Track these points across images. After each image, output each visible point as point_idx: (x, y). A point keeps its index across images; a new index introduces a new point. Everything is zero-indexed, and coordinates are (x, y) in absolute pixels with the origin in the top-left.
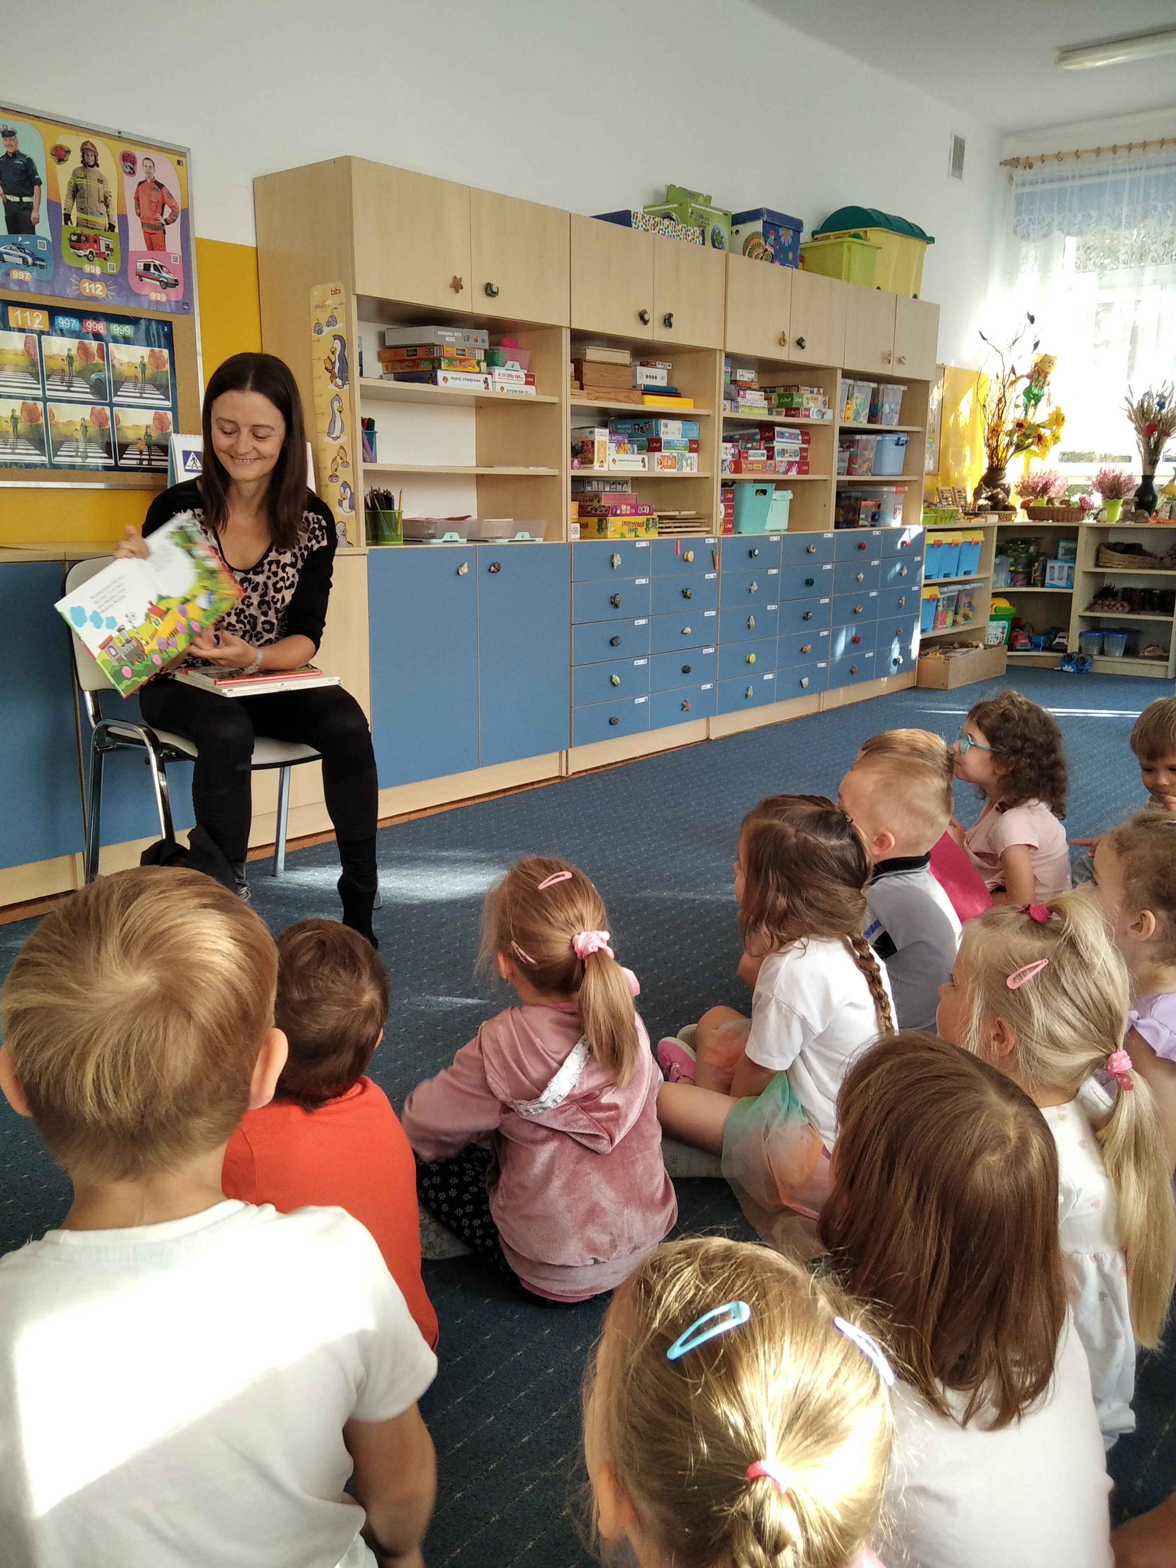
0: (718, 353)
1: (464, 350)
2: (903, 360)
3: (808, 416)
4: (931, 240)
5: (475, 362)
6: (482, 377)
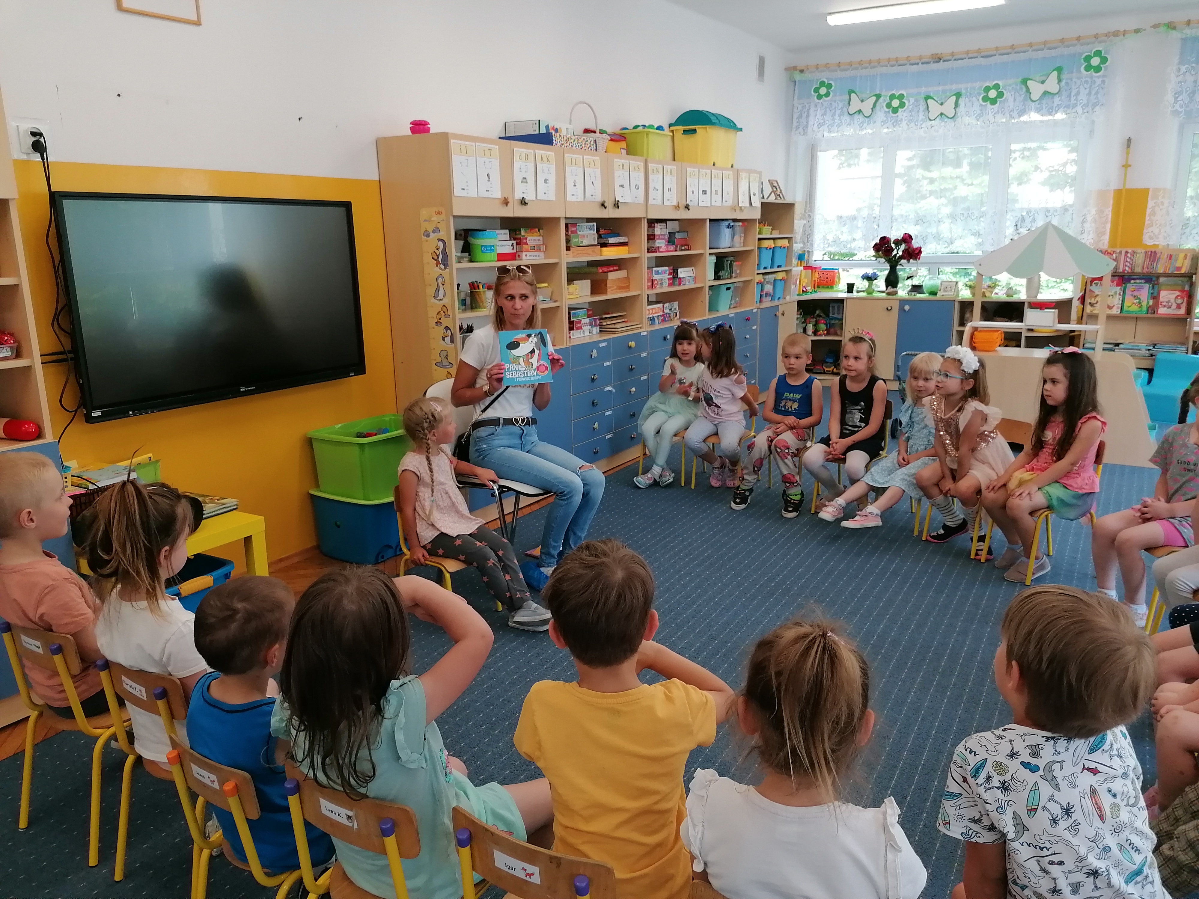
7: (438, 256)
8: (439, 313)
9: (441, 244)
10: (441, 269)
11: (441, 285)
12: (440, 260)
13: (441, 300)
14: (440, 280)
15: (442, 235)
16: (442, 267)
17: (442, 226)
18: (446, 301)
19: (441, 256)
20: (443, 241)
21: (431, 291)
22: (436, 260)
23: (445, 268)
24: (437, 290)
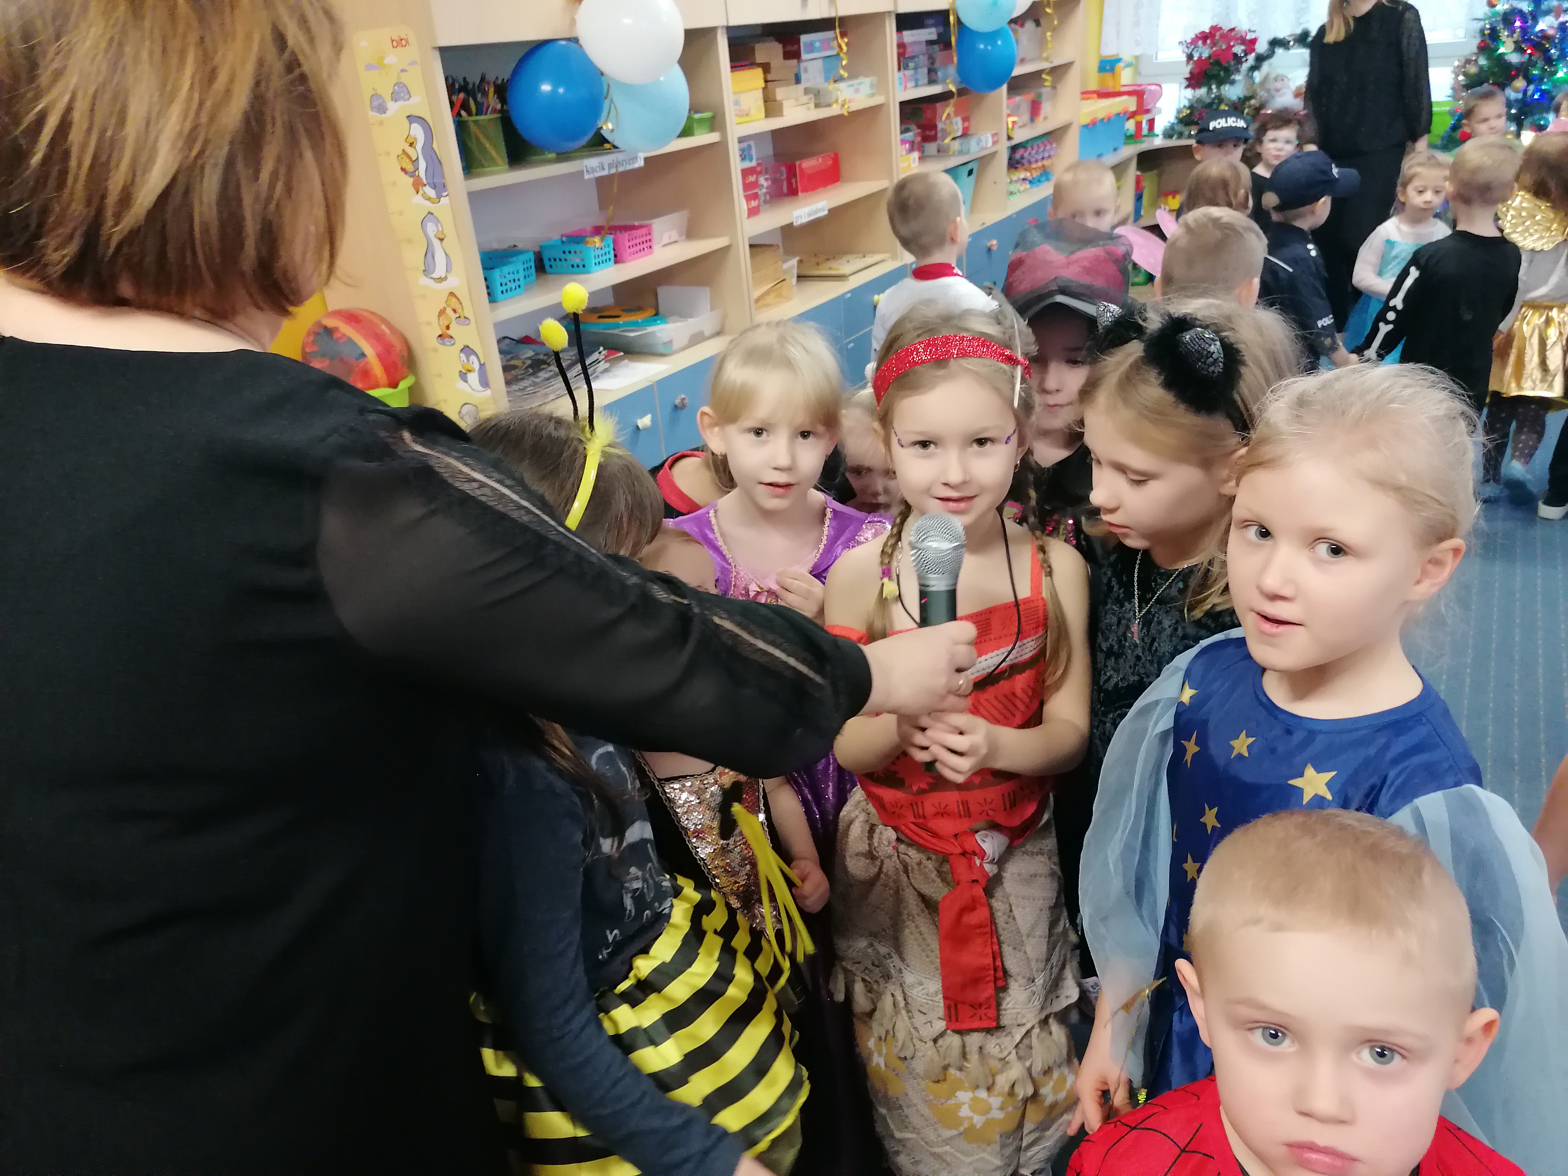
0: (888, 18)
7: (415, 162)
8: (442, 312)
9: (417, 131)
10: (429, 199)
11: (436, 242)
12: (422, 173)
13: (440, 280)
14: (431, 228)
15: (417, 104)
16: (431, 192)
17: (413, 80)
18: (455, 282)
19: (422, 165)
20: (421, 120)
21: (414, 256)
22: (412, 175)
23: (439, 196)
24: (429, 253)
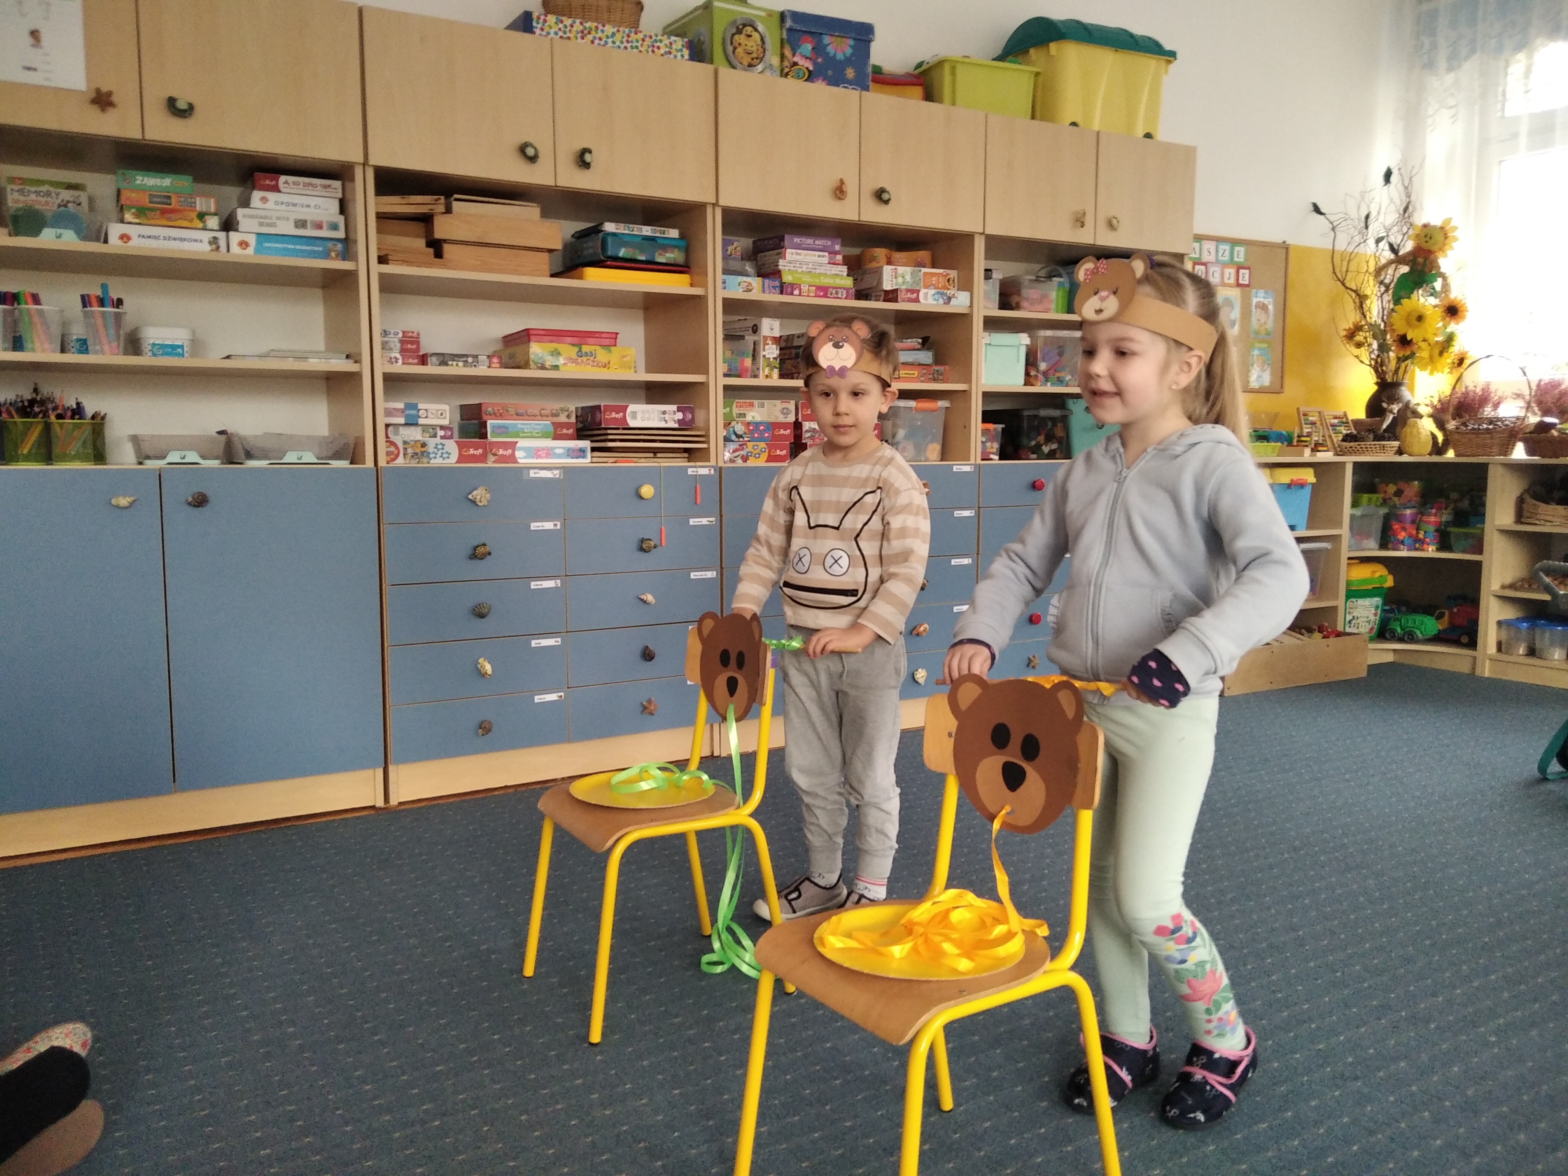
0: (709, 210)
1: (169, 197)
2: (1114, 222)
3: (917, 300)
4: (1172, 54)
5: (194, 215)
6: (207, 236)
